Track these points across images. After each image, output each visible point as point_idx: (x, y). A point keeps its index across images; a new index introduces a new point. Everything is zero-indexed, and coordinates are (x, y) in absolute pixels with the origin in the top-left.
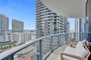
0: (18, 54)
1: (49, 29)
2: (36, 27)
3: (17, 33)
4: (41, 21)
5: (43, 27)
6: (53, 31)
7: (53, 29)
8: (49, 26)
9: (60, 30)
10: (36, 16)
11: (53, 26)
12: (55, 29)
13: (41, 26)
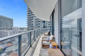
0: (7, 51)
1: (39, 26)
2: (27, 25)
3: (5, 31)
4: (32, 19)
5: (34, 24)
6: (43, 28)
7: (43, 27)
8: (39, 24)
9: (48, 27)
10: (27, 14)
11: (43, 24)
12: (44, 27)
13: (32, 24)
